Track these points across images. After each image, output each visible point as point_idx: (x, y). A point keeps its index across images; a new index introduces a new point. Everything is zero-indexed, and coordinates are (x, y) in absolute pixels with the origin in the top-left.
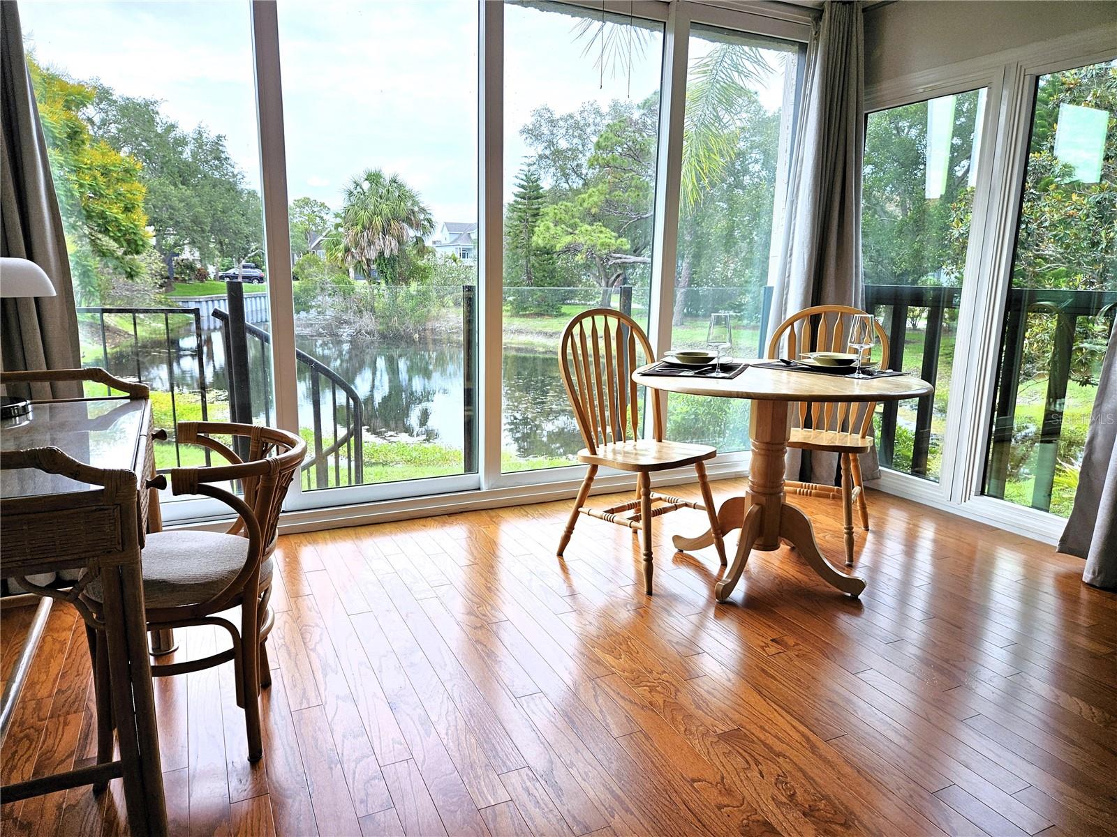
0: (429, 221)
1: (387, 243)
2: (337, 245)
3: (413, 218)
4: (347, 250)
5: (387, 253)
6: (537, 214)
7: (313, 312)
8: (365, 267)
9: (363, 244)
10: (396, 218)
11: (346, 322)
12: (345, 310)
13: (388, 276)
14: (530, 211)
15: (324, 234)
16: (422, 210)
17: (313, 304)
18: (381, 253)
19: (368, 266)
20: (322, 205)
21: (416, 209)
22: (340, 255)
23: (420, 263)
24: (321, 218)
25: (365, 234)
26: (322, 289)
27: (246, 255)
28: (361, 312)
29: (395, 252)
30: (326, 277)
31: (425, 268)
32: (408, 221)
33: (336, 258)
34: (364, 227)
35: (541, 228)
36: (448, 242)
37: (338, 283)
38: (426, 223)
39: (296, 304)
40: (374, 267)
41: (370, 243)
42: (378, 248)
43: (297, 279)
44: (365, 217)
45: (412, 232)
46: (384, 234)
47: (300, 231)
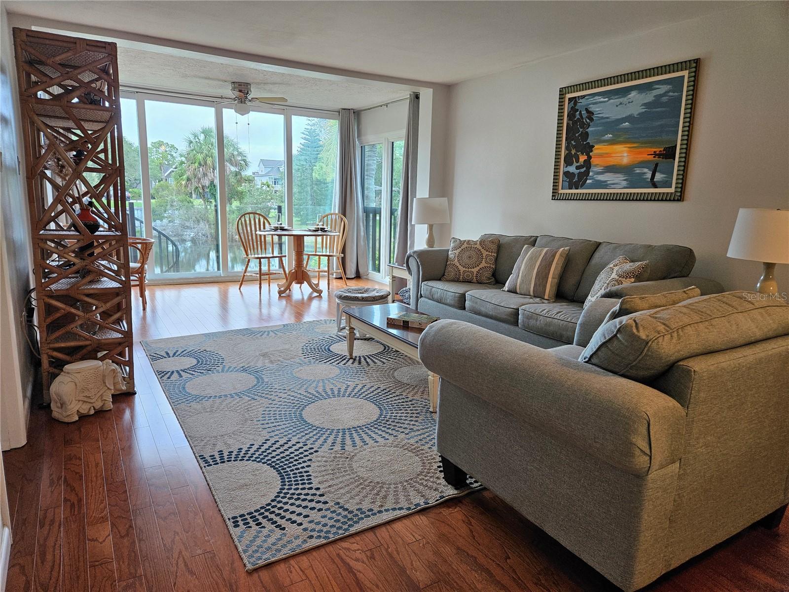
0: (244, 161)
2: (181, 176)
3: (233, 159)
4: (188, 179)
6: (317, 158)
7: (165, 221)
8: (201, 191)
9: (199, 176)
11: (188, 227)
12: (188, 220)
14: (313, 156)
15: (174, 167)
16: (240, 154)
17: (166, 215)
18: (212, 182)
19: (203, 190)
20: (172, 146)
21: (236, 153)
22: (183, 183)
23: (239, 189)
24: (172, 155)
25: (201, 169)
26: (172, 206)
28: (198, 221)
30: (174, 197)
31: (242, 192)
32: (230, 161)
33: (181, 184)
34: (200, 164)
35: (317, 168)
36: (263, 173)
37: (182, 201)
38: (242, 162)
39: (153, 215)
40: (207, 191)
41: (205, 175)
42: (211, 178)
43: (154, 198)
44: (200, 157)
45: (233, 169)
46: (214, 169)
47: (156, 164)
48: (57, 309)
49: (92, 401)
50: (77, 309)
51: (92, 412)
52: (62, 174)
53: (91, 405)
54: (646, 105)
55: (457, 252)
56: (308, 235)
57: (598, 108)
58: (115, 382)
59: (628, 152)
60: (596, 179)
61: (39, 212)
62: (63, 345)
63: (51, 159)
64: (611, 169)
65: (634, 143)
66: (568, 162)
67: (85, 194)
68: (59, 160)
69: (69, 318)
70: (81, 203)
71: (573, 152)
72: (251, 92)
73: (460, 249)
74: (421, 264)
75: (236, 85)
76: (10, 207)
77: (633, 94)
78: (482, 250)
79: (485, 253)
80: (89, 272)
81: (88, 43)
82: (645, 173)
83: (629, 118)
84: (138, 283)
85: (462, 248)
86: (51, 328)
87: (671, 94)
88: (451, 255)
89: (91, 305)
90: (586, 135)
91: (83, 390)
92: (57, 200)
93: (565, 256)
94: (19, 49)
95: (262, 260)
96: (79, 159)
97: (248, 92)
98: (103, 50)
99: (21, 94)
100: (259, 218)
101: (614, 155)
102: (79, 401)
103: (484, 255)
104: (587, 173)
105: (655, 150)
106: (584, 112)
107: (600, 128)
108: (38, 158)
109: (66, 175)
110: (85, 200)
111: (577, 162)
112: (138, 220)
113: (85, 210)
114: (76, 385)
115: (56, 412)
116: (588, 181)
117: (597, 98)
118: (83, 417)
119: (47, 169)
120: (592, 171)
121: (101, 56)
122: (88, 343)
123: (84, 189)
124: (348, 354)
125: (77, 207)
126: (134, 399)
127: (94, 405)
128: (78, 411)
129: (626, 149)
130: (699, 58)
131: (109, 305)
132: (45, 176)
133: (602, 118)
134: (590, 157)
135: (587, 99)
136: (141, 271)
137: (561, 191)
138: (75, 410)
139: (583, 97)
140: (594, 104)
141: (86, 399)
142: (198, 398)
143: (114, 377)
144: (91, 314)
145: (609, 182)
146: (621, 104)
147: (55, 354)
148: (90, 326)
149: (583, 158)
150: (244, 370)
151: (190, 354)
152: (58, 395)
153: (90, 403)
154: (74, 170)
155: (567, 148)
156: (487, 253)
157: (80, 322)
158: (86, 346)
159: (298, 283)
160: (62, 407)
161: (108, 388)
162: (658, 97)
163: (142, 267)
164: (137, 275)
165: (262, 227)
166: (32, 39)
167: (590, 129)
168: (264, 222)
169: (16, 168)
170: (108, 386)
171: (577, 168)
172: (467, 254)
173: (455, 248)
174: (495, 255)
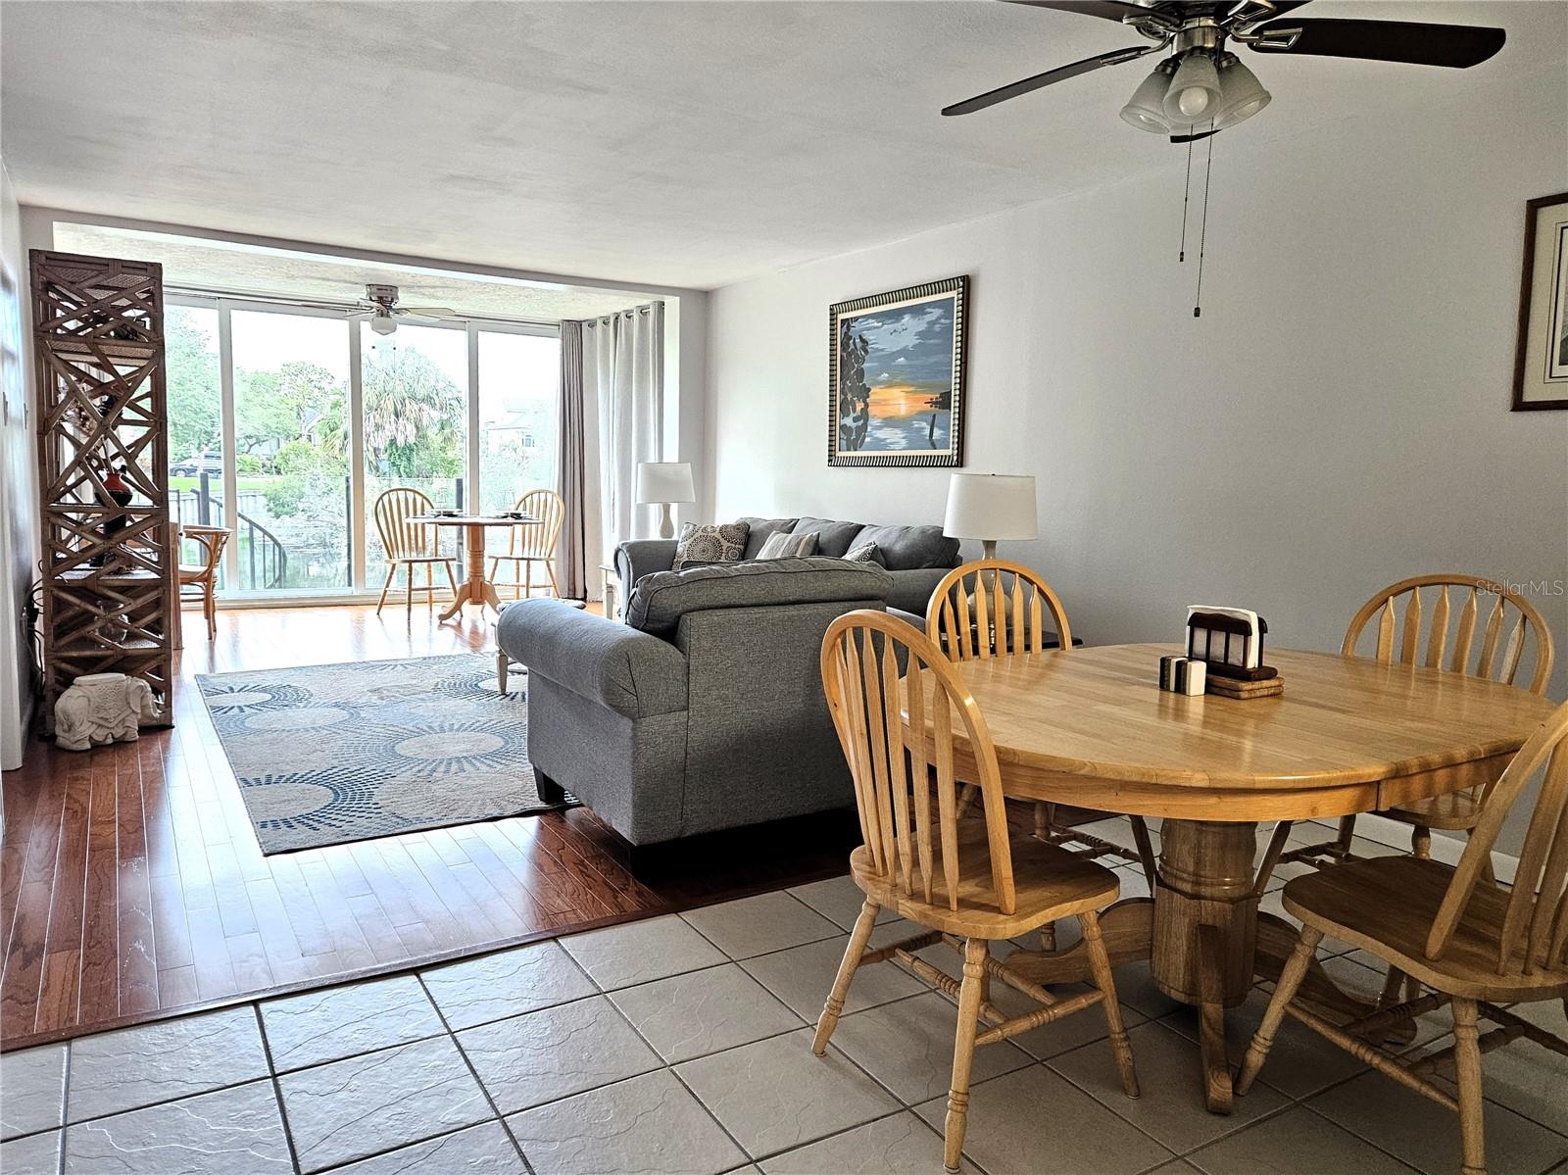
0: (459, 400)
1: (401, 428)
2: (333, 430)
3: (436, 397)
5: (400, 442)
8: (373, 456)
9: (369, 428)
10: (413, 398)
13: (402, 469)
15: (326, 412)
16: (449, 386)
18: (393, 442)
19: (376, 456)
20: (323, 372)
21: (440, 385)
22: (337, 443)
23: (446, 453)
24: (321, 389)
25: (372, 416)
27: (209, 441)
29: (412, 440)
30: (320, 471)
32: (429, 400)
33: (332, 446)
34: (370, 407)
37: (334, 478)
38: (454, 402)
40: (384, 456)
41: (379, 428)
42: (389, 434)
43: (280, 473)
44: (371, 394)
45: (436, 415)
46: (397, 417)
47: (290, 407)
48: (71, 605)
49: (110, 725)
50: (98, 607)
51: (110, 741)
52: (84, 429)
53: (109, 731)
54: (919, 334)
55: (687, 543)
56: (491, 525)
57: (873, 335)
58: (144, 704)
59: (907, 398)
60: (876, 436)
61: (51, 475)
62: (74, 654)
63: (70, 409)
64: (890, 422)
65: (912, 386)
66: (845, 413)
67: (114, 457)
68: (81, 410)
69: (88, 618)
70: (108, 467)
71: (849, 397)
72: (398, 298)
73: (692, 539)
74: (632, 562)
75: (374, 289)
76: (14, 474)
77: (907, 317)
78: (722, 540)
79: (725, 544)
80: (115, 557)
81: (125, 265)
82: (923, 428)
83: (903, 352)
84: (202, 597)
85: (695, 537)
86: (58, 631)
87: (943, 321)
88: (680, 549)
89: (119, 602)
90: (861, 373)
91: (98, 709)
92: (78, 462)
93: (812, 544)
94: (36, 275)
95: (413, 564)
96: (109, 407)
97: (392, 299)
98: (143, 272)
99: (36, 329)
100: (415, 499)
101: (891, 402)
102: (93, 723)
103: (724, 548)
104: (865, 425)
105: (932, 396)
106: (858, 341)
107: (875, 364)
108: (54, 407)
109: (90, 430)
110: (117, 464)
111: (854, 411)
112: (213, 501)
113: (113, 475)
114: (89, 701)
115: (64, 739)
116: (867, 440)
117: (870, 321)
118: (97, 748)
119: (64, 420)
120: (871, 425)
121: (142, 279)
122: (109, 652)
123: (113, 450)
124: (499, 690)
125: (104, 473)
126: (171, 733)
127: (112, 731)
128: (90, 736)
129: (903, 394)
130: (967, 276)
131: (140, 602)
132: (61, 431)
133: (877, 350)
134: (867, 405)
135: (861, 322)
136: (207, 579)
137: (839, 454)
138: (88, 733)
139: (856, 319)
140: (868, 329)
141: (101, 722)
142: (257, 732)
143: (142, 698)
144: (116, 613)
145: (888, 441)
146: (895, 331)
147: (64, 666)
148: (113, 631)
149: (860, 406)
150: (337, 705)
151: (264, 690)
152: (64, 712)
153: (108, 728)
154: (100, 424)
155: (842, 391)
156: (729, 544)
157: (99, 624)
158: (107, 657)
159: (474, 603)
160: (70, 730)
161: (133, 712)
162: (931, 324)
163: (209, 572)
164: (200, 584)
165: (419, 512)
166: (52, 263)
167: (866, 365)
168: (423, 504)
169: (21, 421)
170: (134, 708)
171: (855, 420)
172: (701, 546)
173: (686, 538)
174: (742, 547)
